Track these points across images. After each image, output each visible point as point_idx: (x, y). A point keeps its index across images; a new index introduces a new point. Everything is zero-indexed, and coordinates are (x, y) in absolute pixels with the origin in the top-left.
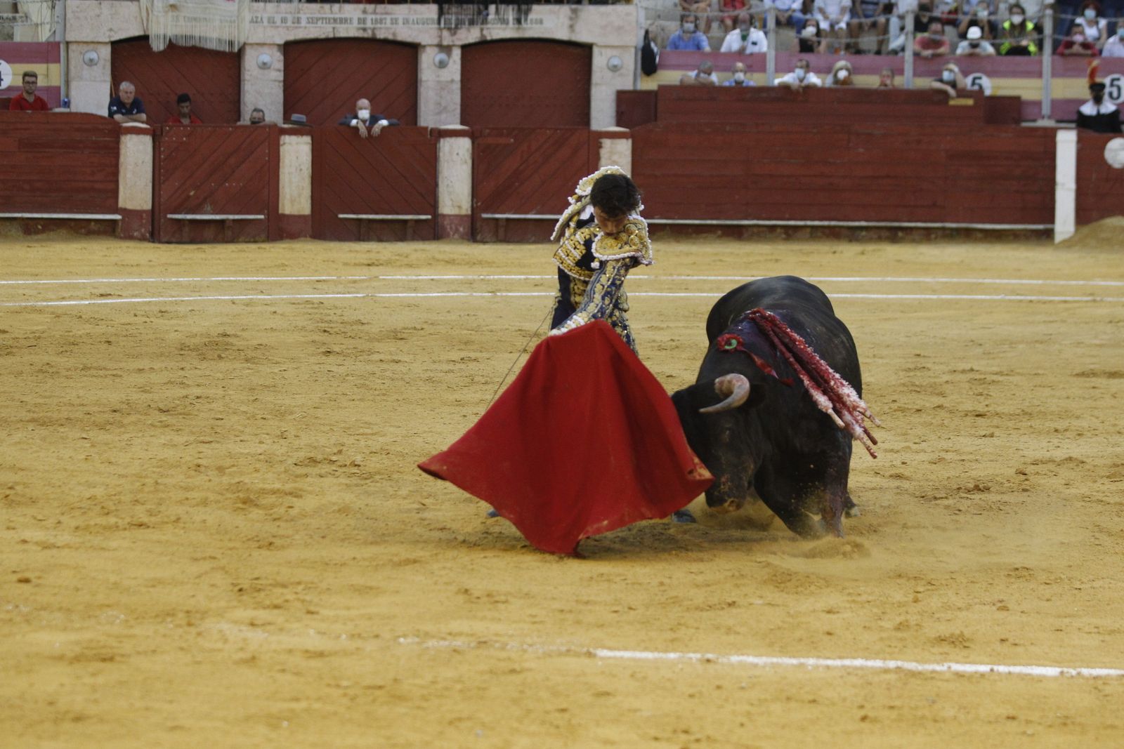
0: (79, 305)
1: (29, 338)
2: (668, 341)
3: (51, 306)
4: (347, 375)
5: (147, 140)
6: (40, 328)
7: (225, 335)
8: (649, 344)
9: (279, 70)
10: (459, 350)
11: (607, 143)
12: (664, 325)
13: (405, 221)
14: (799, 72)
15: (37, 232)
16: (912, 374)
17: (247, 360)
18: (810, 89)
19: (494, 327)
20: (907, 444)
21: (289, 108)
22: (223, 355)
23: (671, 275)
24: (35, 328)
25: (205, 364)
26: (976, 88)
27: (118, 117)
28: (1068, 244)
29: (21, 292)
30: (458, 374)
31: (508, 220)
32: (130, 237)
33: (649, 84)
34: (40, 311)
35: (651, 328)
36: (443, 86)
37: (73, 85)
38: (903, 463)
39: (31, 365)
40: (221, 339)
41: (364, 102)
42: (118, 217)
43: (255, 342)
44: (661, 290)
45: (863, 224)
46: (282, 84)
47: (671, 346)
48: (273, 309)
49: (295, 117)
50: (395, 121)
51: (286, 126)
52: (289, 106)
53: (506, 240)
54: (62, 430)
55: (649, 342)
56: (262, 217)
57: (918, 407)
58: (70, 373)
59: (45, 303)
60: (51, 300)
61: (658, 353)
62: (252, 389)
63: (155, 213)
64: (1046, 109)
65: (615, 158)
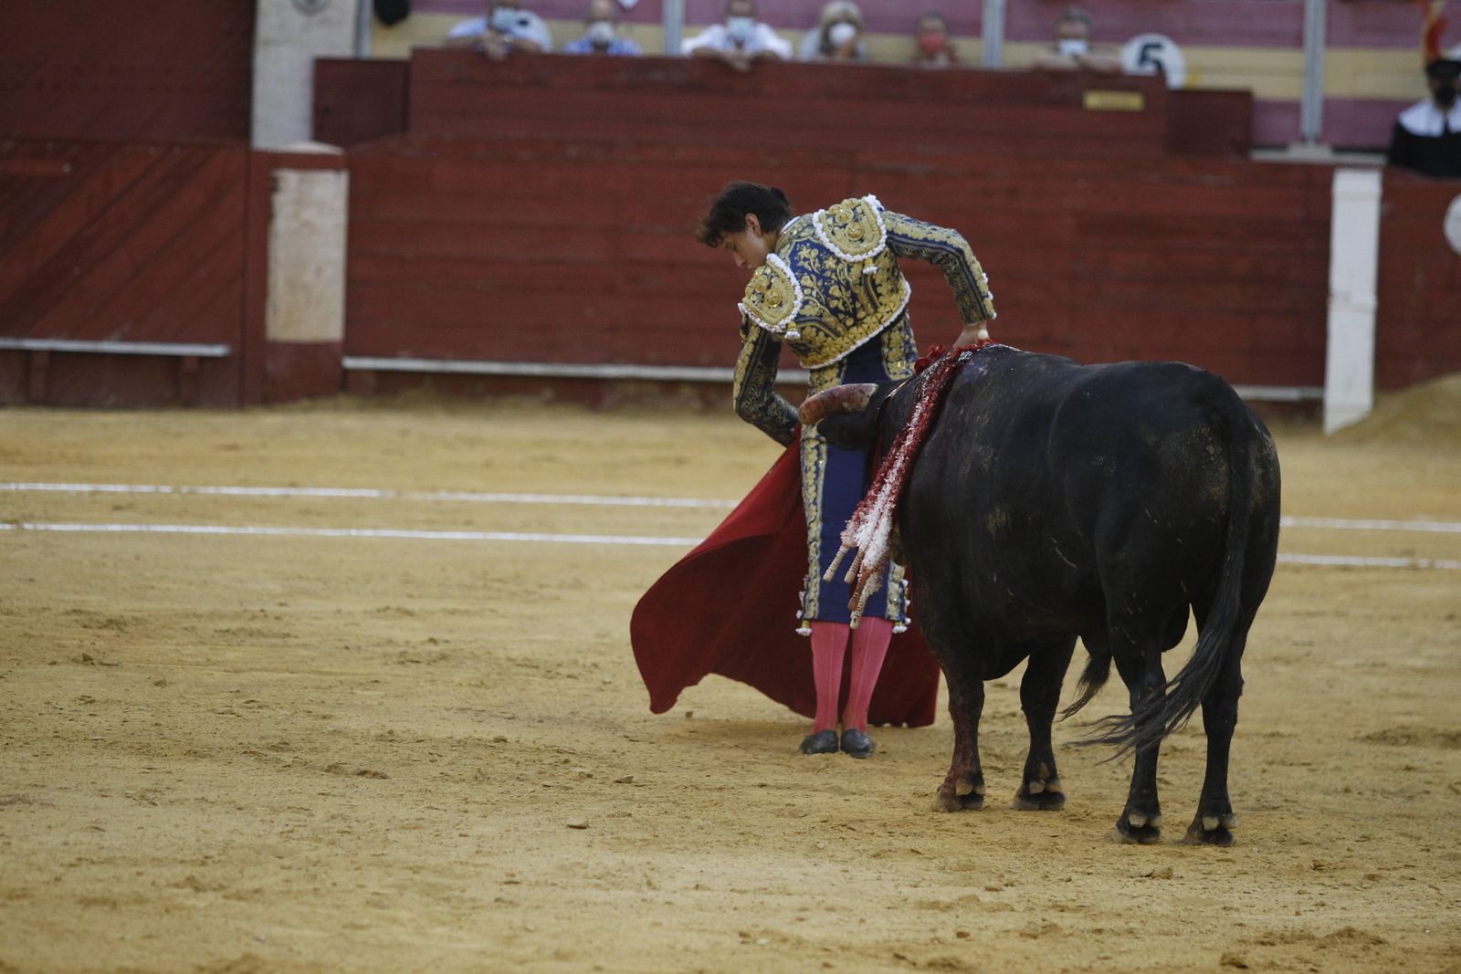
2: (423, 643)
8: (379, 649)
11: (290, 180)
12: (415, 606)
14: (739, 26)
19: (14, 604)
23: (434, 489)
26: (1149, 69)
28: (1356, 434)
31: (54, 354)
33: (392, 45)
35: (385, 612)
44: (409, 524)
47: (429, 654)
53: (48, 400)
55: (378, 645)
61: (399, 670)
64: (1311, 121)
65: (308, 214)
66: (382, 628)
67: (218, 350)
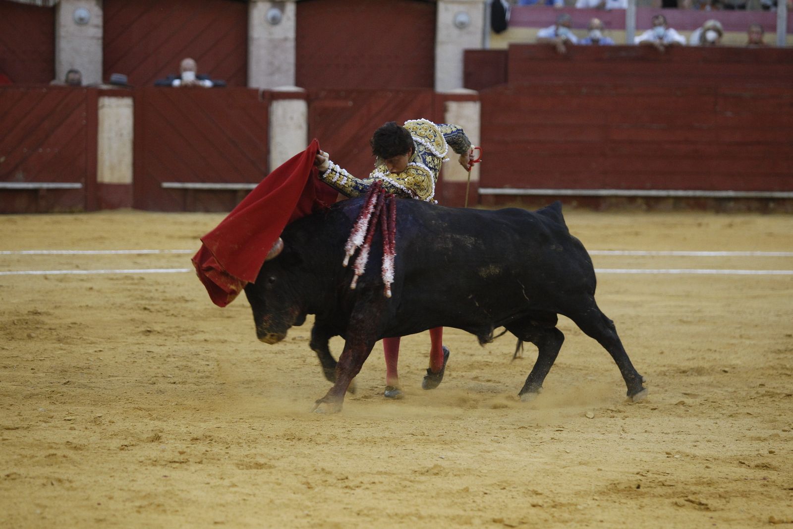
4: (169, 356)
7: (36, 313)
9: (97, 26)
11: (453, 106)
13: (234, 192)
14: (660, 30)
16: (782, 356)
17: (59, 340)
18: (674, 47)
20: (775, 431)
21: (108, 68)
22: (33, 335)
25: (13, 344)
33: (499, 43)
36: (276, 45)
38: (771, 452)
40: (31, 317)
41: (189, 62)
43: (69, 321)
45: (731, 194)
46: (100, 42)
48: (89, 285)
49: (115, 77)
50: (220, 82)
51: (105, 87)
52: (108, 67)
56: (78, 185)
57: (788, 392)
62: (64, 371)
65: (462, 122)
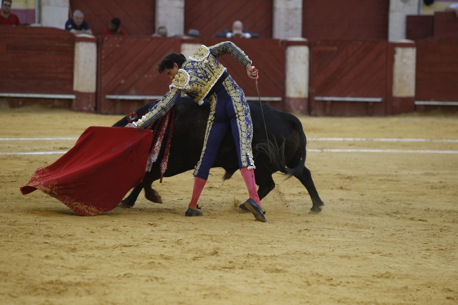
0: (45, 155)
1: (12, 176)
2: (438, 183)
3: (27, 155)
5: (93, 46)
6: (19, 169)
8: (425, 185)
9: (181, 1)
10: (298, 187)
11: (399, 51)
12: (435, 172)
15: (18, 106)
19: (321, 172)
23: (441, 139)
24: (16, 169)
27: (73, 31)
29: (7, 145)
30: (297, 203)
31: (333, 102)
32: (81, 110)
33: (428, 11)
34: (19, 158)
35: (427, 174)
36: (290, 12)
37: (44, 9)
39: (12, 194)
41: (238, 23)
42: (73, 97)
44: (434, 149)
46: (183, 10)
47: (440, 186)
49: (192, 31)
50: (256, 35)
51: (185, 38)
52: (188, 24)
53: (331, 114)
54: (32, 237)
55: (425, 183)
58: (38, 199)
59: (23, 153)
60: (27, 151)
61: (431, 191)
62: (159, 211)
63: (98, 95)
65: (405, 60)
66: (426, 179)
67: (379, 100)
